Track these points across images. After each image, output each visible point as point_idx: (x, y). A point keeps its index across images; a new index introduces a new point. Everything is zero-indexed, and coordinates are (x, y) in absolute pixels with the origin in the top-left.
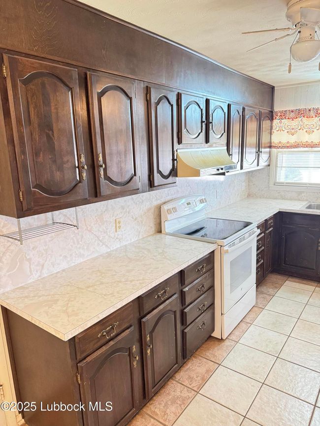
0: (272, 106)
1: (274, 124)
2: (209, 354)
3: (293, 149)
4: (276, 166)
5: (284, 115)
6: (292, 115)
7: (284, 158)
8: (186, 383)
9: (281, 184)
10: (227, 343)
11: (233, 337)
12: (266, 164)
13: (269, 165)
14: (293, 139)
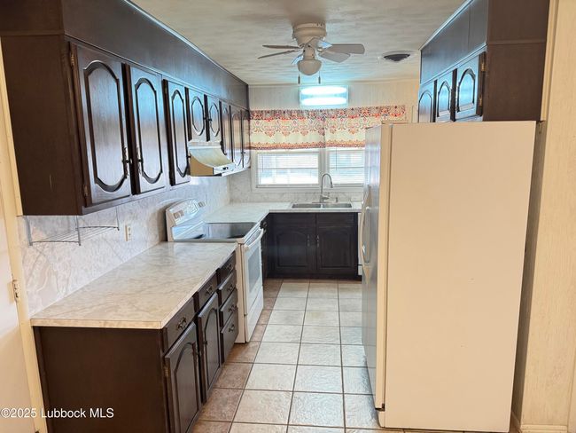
0: (248, 106)
1: (251, 124)
2: (239, 358)
3: (273, 151)
4: (257, 169)
5: (260, 115)
6: (268, 116)
7: (264, 160)
8: (229, 386)
9: (264, 187)
10: (251, 345)
11: (255, 339)
12: (248, 166)
13: (250, 167)
14: (271, 141)
